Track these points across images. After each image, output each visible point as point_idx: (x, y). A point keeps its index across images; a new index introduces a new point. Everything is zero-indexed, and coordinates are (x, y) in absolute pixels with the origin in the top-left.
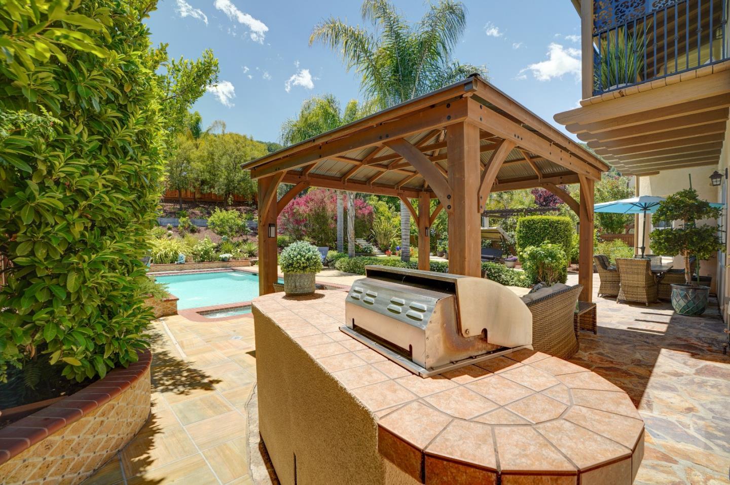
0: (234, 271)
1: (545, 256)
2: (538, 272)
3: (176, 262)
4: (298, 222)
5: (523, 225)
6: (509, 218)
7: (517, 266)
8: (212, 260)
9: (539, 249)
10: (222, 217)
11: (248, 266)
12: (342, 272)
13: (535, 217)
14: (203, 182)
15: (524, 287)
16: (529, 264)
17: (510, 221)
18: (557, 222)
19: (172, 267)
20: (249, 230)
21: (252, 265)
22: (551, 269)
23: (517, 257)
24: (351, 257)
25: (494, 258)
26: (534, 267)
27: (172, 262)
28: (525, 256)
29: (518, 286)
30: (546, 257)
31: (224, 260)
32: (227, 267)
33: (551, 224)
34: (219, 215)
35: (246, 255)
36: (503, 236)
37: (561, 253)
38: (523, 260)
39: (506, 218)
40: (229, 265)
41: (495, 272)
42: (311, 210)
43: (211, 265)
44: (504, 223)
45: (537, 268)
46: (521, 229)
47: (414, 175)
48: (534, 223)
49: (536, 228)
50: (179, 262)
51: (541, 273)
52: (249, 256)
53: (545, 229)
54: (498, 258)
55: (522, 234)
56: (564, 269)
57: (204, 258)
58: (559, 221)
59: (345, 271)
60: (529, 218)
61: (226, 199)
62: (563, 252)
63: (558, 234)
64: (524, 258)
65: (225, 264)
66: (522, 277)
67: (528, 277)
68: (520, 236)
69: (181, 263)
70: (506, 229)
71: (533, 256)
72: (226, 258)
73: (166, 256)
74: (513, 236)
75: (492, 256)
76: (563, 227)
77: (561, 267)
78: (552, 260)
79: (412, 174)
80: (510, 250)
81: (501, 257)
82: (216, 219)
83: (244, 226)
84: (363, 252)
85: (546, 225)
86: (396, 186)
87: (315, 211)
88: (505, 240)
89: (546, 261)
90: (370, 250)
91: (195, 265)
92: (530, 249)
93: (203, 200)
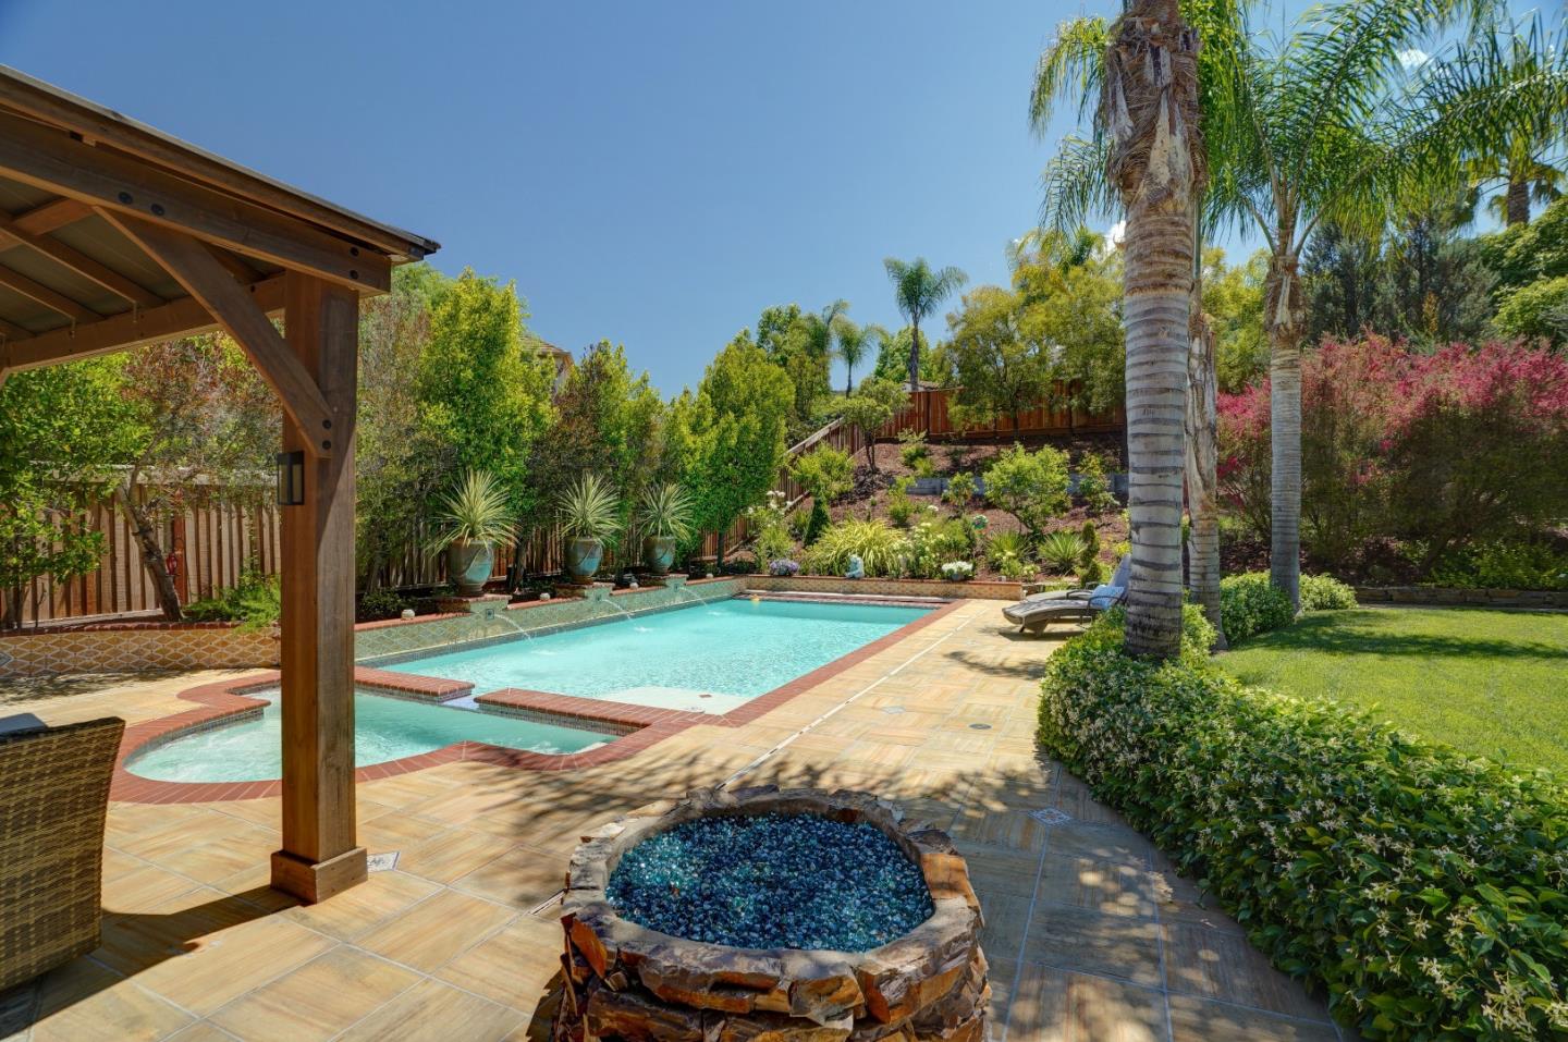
10: (1011, 468)
19: (837, 583)
20: (1112, 499)
31: (949, 579)
32: (956, 596)
35: (1028, 569)
40: (960, 592)
43: (918, 587)
57: (913, 568)
65: (952, 586)
83: (1088, 490)
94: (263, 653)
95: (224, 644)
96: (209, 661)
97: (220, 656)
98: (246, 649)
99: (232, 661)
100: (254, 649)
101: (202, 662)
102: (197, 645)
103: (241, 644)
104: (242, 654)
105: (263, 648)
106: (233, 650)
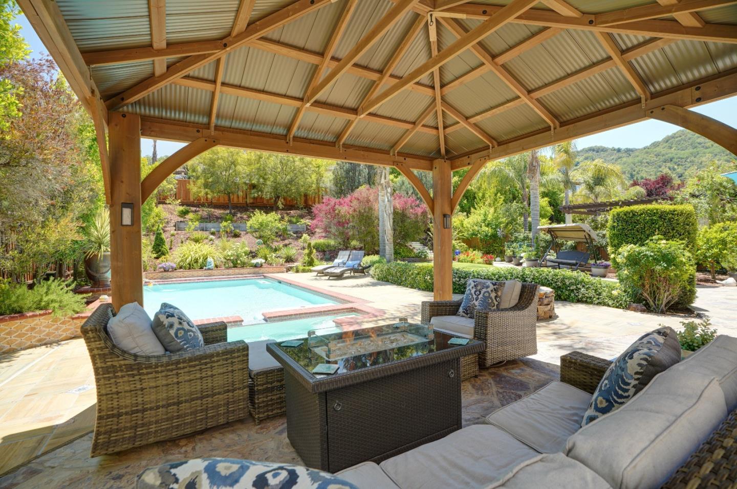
0: (265, 277)
1: (654, 259)
2: (643, 285)
3: (205, 268)
4: (340, 224)
5: (618, 218)
6: (600, 215)
7: (610, 275)
8: (244, 265)
9: (643, 248)
10: (260, 220)
11: (283, 272)
12: (375, 281)
13: (635, 208)
14: (253, 186)
15: (617, 307)
16: (626, 272)
17: (600, 218)
18: (673, 212)
19: (201, 273)
20: (292, 234)
21: (287, 272)
22: (667, 279)
23: (609, 263)
24: (389, 261)
25: (577, 264)
26: (636, 278)
27: (201, 268)
28: (619, 259)
29: (609, 306)
30: (657, 261)
31: (256, 266)
32: (259, 274)
33: (662, 215)
34: (259, 217)
35: (282, 261)
36: (589, 235)
37: (685, 257)
38: (618, 266)
39: (596, 215)
40: (261, 272)
41: (572, 284)
42: (355, 210)
43: (242, 271)
44: (593, 221)
45: (641, 277)
46: (615, 224)
47: (413, 129)
48: (634, 215)
49: (637, 222)
50: (208, 267)
51: (647, 287)
52: (286, 262)
53: (653, 222)
54: (583, 263)
55: (615, 232)
56: (691, 281)
57: (235, 263)
58: (674, 211)
59: (378, 279)
60: (626, 209)
61: (276, 202)
62: (687, 254)
63: (673, 229)
64: (618, 264)
65: (257, 270)
66: (615, 293)
67: (625, 291)
68: (614, 234)
69: (209, 269)
70: (596, 228)
71: (633, 261)
72: (257, 263)
73: (196, 261)
74: (604, 236)
75: (574, 262)
76: (681, 219)
77: (686, 277)
78: (669, 265)
79: (409, 126)
80: (599, 253)
81: (586, 263)
82: (255, 222)
83: (285, 230)
84: (417, 257)
85: (655, 218)
86: (392, 151)
87: (360, 211)
88: (592, 240)
89: (658, 268)
90: (425, 255)
91: (224, 271)
92: (627, 249)
93: (254, 205)
94: (64, 331)
95: (33, 329)
96: (20, 344)
97: (29, 339)
98: (51, 330)
99: (40, 340)
100: (57, 329)
101: (13, 346)
102: (9, 333)
103: (47, 327)
104: (48, 335)
105: (64, 327)
106: (40, 332)
